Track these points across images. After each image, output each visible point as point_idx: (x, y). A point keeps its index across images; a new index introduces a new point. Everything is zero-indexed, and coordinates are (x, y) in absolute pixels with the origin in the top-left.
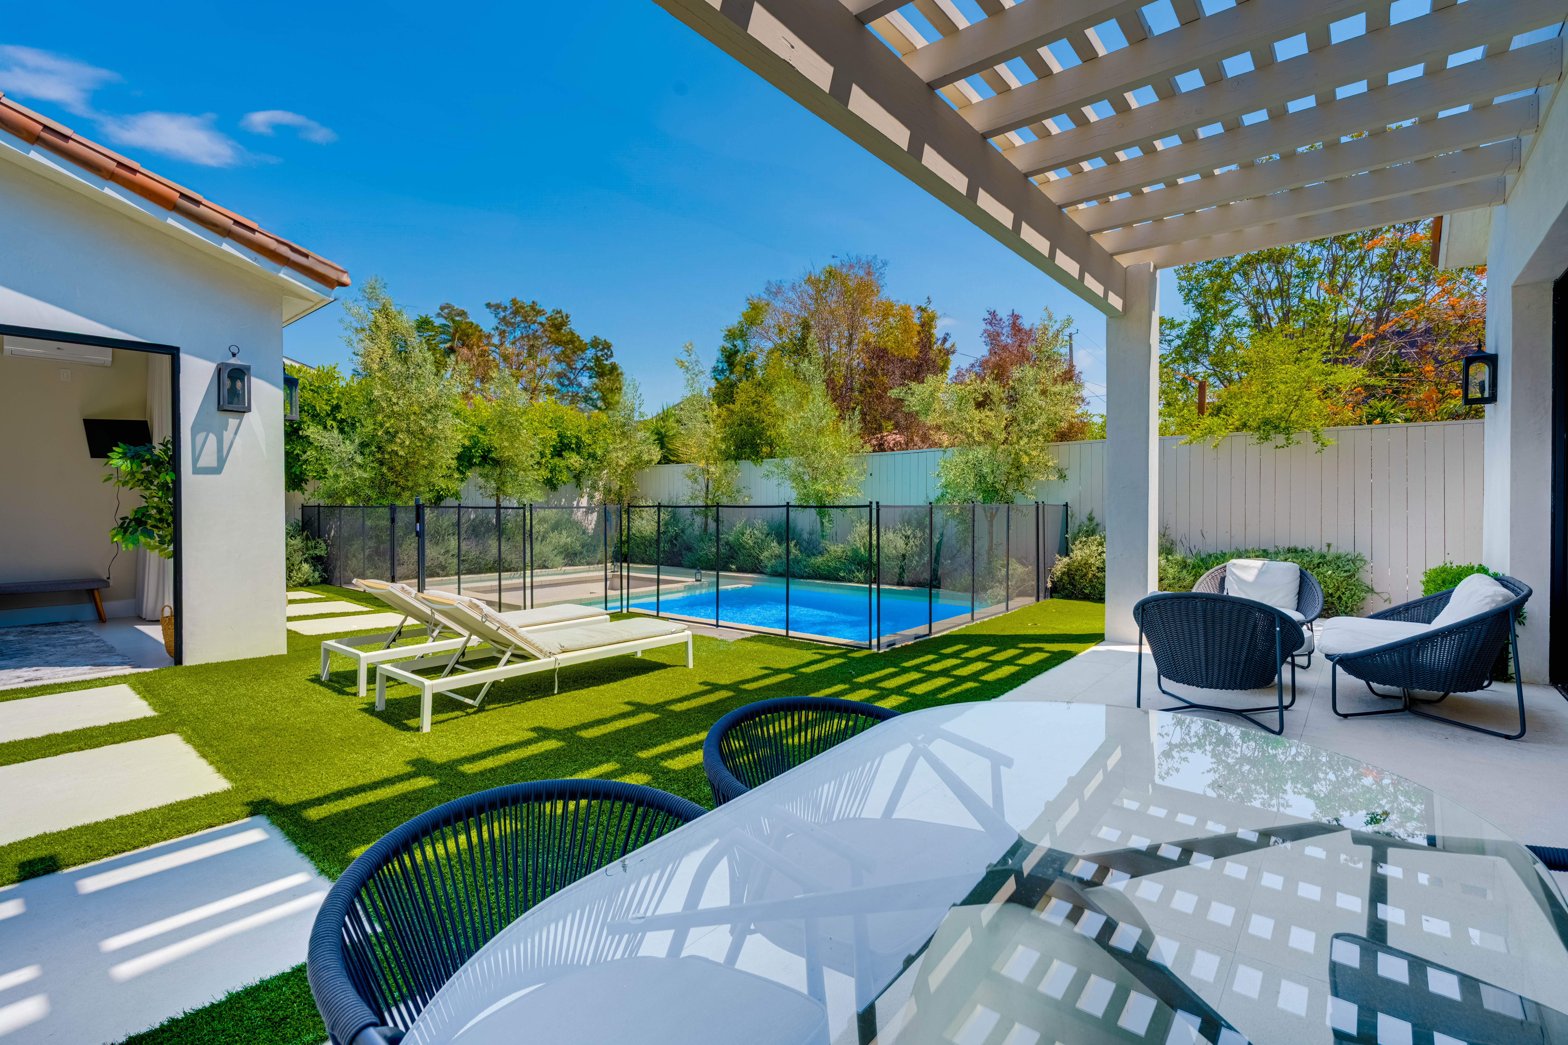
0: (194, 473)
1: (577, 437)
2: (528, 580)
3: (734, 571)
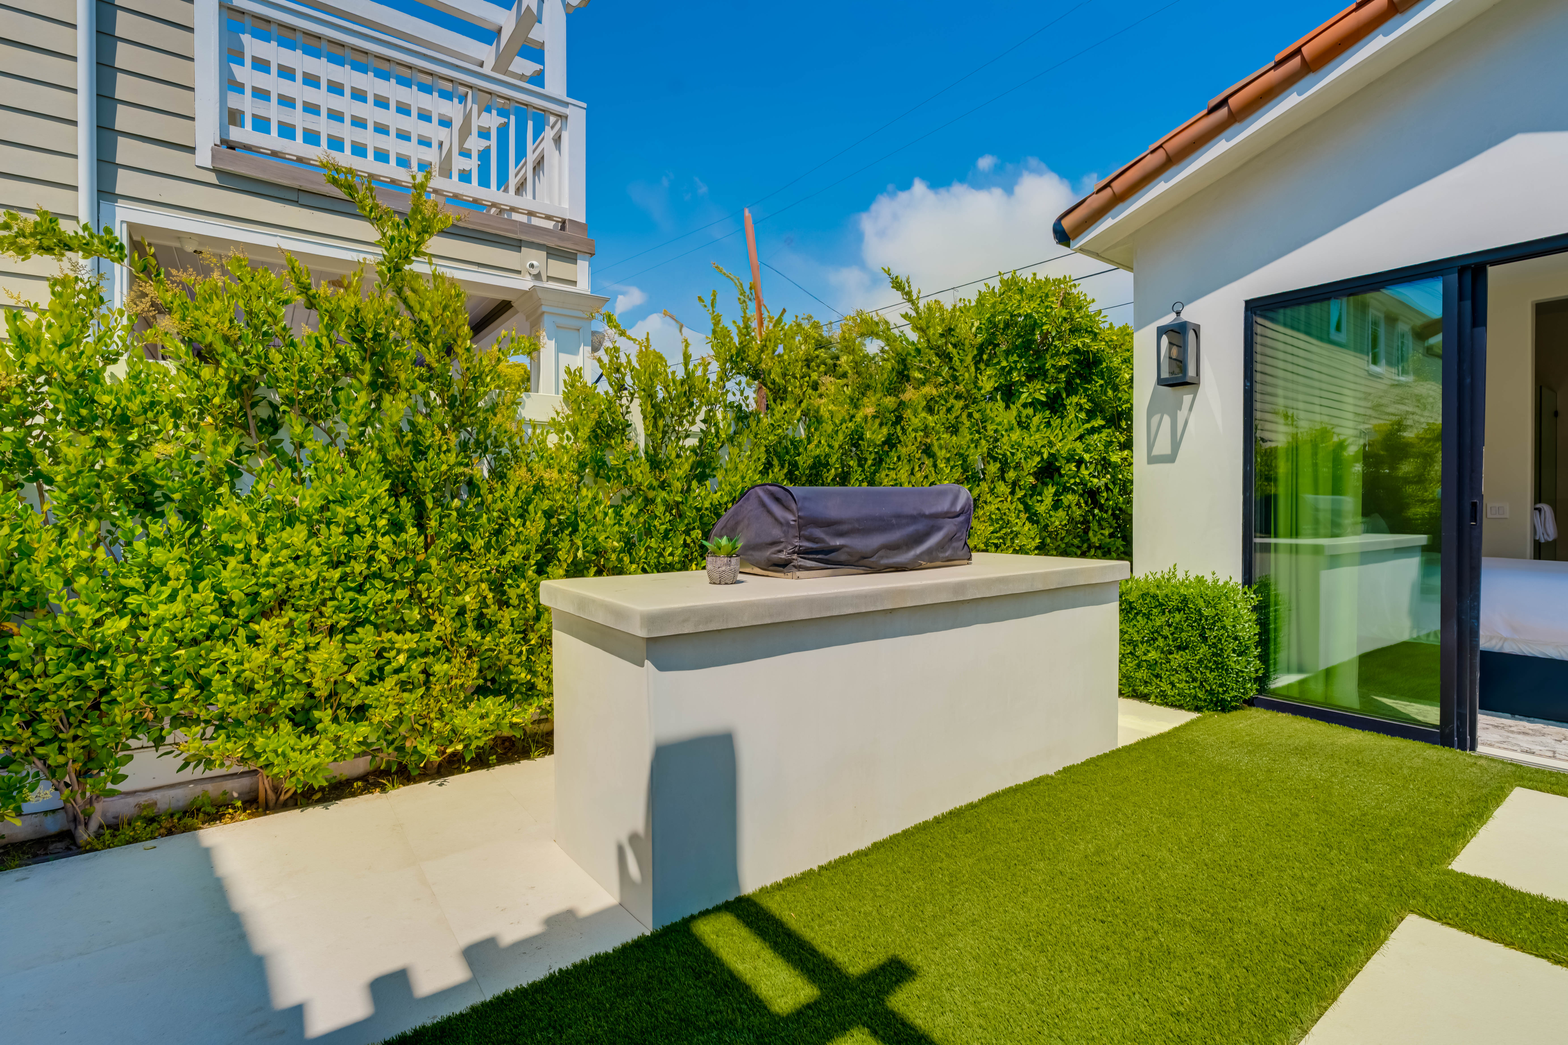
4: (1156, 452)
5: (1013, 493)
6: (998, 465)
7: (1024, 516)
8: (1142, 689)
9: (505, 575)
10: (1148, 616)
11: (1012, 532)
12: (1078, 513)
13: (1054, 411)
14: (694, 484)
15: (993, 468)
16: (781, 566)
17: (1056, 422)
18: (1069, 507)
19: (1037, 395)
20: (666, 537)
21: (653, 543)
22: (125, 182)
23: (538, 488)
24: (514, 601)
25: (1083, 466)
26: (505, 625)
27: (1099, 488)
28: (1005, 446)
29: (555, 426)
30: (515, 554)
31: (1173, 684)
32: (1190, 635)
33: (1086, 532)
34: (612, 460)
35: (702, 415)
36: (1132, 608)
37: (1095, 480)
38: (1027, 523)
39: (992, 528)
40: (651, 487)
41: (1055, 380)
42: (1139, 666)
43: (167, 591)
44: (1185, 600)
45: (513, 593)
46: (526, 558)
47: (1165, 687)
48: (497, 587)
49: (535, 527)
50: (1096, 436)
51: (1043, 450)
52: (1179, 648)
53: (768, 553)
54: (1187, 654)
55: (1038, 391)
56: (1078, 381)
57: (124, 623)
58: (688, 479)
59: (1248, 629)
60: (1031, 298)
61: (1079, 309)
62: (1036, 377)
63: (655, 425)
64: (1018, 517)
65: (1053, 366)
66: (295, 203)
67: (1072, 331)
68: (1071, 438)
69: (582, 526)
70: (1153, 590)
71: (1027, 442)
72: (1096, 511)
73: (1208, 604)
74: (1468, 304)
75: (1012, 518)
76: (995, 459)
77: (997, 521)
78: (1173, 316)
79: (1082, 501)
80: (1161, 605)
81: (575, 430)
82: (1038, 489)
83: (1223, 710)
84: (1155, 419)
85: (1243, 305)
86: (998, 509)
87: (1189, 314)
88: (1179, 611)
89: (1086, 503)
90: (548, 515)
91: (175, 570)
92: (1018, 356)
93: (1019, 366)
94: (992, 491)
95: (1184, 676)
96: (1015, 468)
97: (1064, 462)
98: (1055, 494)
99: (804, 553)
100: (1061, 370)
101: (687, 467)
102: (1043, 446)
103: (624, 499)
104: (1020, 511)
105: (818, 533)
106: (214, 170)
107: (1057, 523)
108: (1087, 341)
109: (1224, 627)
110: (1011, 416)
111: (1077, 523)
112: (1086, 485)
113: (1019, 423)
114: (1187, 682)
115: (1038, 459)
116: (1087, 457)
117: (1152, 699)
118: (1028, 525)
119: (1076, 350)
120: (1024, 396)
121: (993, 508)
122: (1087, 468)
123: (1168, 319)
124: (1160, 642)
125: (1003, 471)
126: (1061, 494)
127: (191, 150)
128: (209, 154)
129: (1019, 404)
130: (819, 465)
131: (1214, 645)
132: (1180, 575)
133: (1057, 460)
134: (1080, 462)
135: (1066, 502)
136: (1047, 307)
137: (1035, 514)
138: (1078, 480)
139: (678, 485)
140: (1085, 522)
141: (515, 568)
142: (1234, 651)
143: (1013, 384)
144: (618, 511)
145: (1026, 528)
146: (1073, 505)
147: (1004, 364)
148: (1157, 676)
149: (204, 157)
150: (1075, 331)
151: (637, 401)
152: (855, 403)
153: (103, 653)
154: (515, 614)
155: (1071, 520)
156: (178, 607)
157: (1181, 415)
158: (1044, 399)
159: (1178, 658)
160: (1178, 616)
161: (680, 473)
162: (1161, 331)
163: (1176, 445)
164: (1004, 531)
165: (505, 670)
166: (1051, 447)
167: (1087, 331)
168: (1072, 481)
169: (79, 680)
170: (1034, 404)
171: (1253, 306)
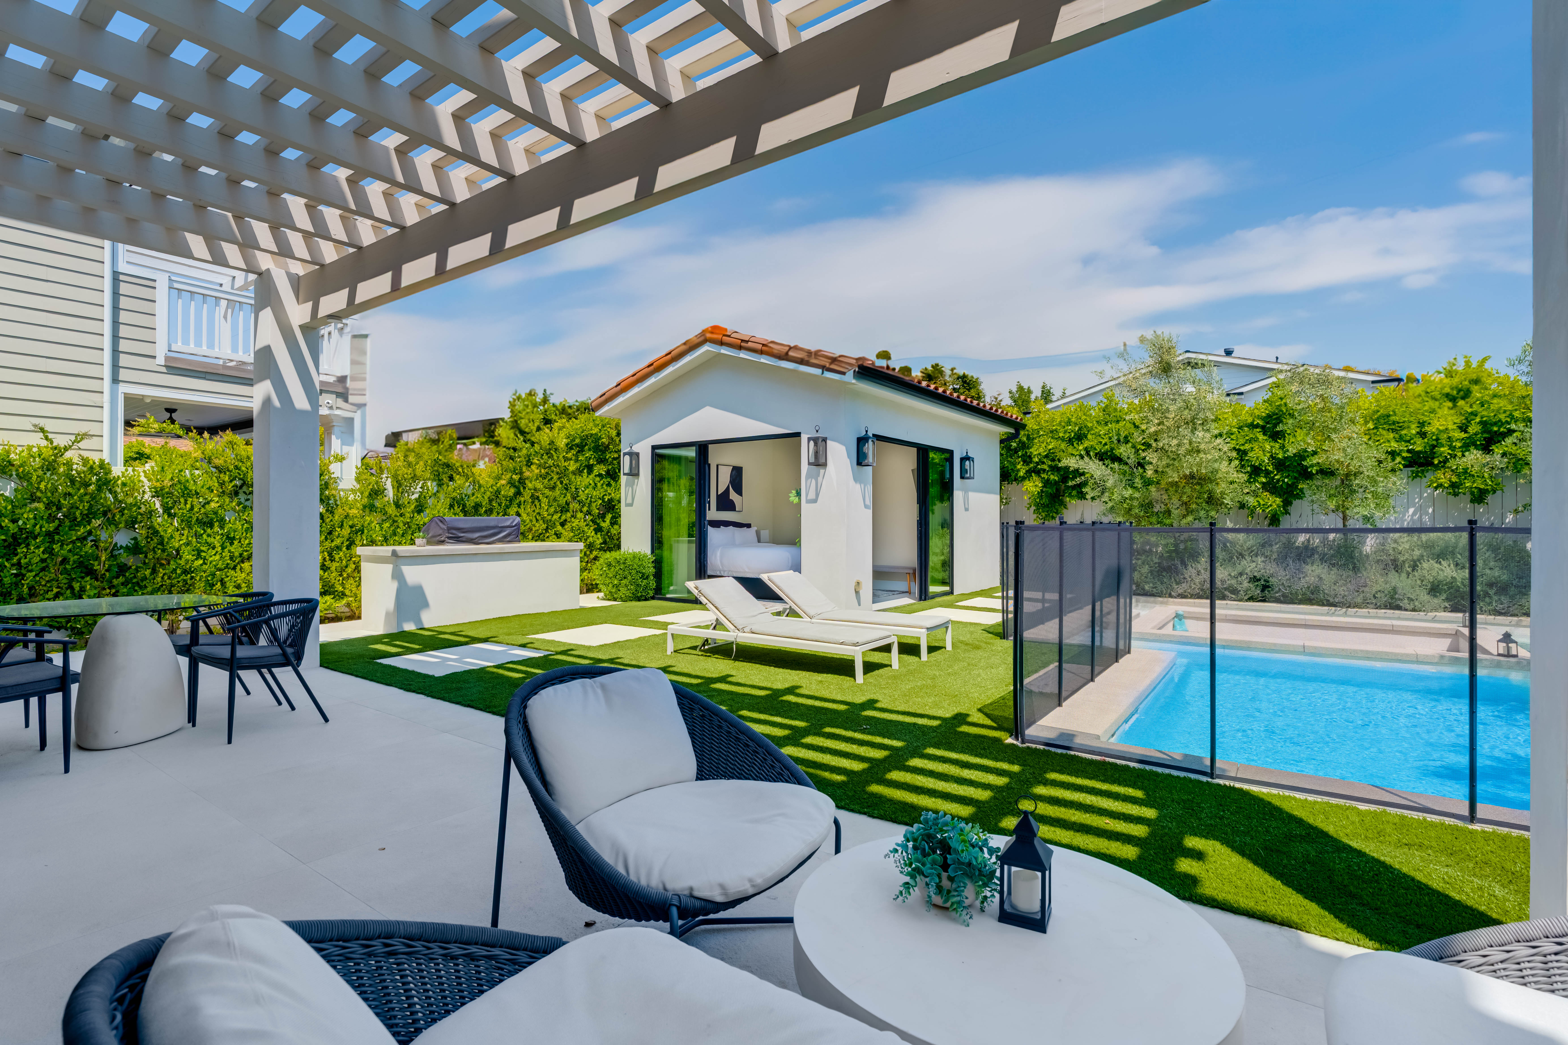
4: (628, 502)
8: (615, 596)
9: (333, 550)
10: (624, 566)
14: (416, 514)
16: (442, 542)
20: (403, 536)
21: (397, 538)
22: (123, 375)
23: (347, 517)
24: (337, 559)
26: (333, 568)
29: (353, 491)
30: (338, 542)
31: (623, 593)
32: (626, 573)
34: (378, 504)
35: (420, 485)
36: (611, 564)
40: (396, 516)
42: (613, 586)
43: (214, 552)
45: (337, 557)
46: (342, 543)
48: (330, 555)
49: (346, 532)
52: (625, 578)
53: (438, 538)
54: (627, 580)
57: (201, 562)
58: (413, 512)
63: (398, 491)
66: (204, 378)
69: (366, 531)
70: (625, 556)
73: (631, 560)
74: (702, 457)
80: (627, 561)
81: (362, 493)
83: (639, 601)
84: (627, 488)
85: (650, 449)
87: (635, 449)
88: (632, 563)
90: (351, 527)
91: (218, 545)
95: (626, 589)
99: (449, 538)
101: (413, 507)
103: (383, 520)
105: (454, 532)
106: (165, 366)
109: (635, 569)
124: (618, 577)
127: (154, 357)
128: (163, 359)
130: (477, 506)
131: (633, 575)
139: (408, 515)
141: (337, 547)
142: (640, 578)
144: (380, 524)
148: (619, 590)
149: (161, 360)
151: (389, 480)
152: (498, 478)
153: (192, 572)
154: (338, 564)
156: (217, 557)
157: (635, 487)
160: (631, 565)
161: (409, 510)
163: (633, 499)
165: (333, 586)
169: (184, 580)
170: (600, 475)
171: (654, 448)
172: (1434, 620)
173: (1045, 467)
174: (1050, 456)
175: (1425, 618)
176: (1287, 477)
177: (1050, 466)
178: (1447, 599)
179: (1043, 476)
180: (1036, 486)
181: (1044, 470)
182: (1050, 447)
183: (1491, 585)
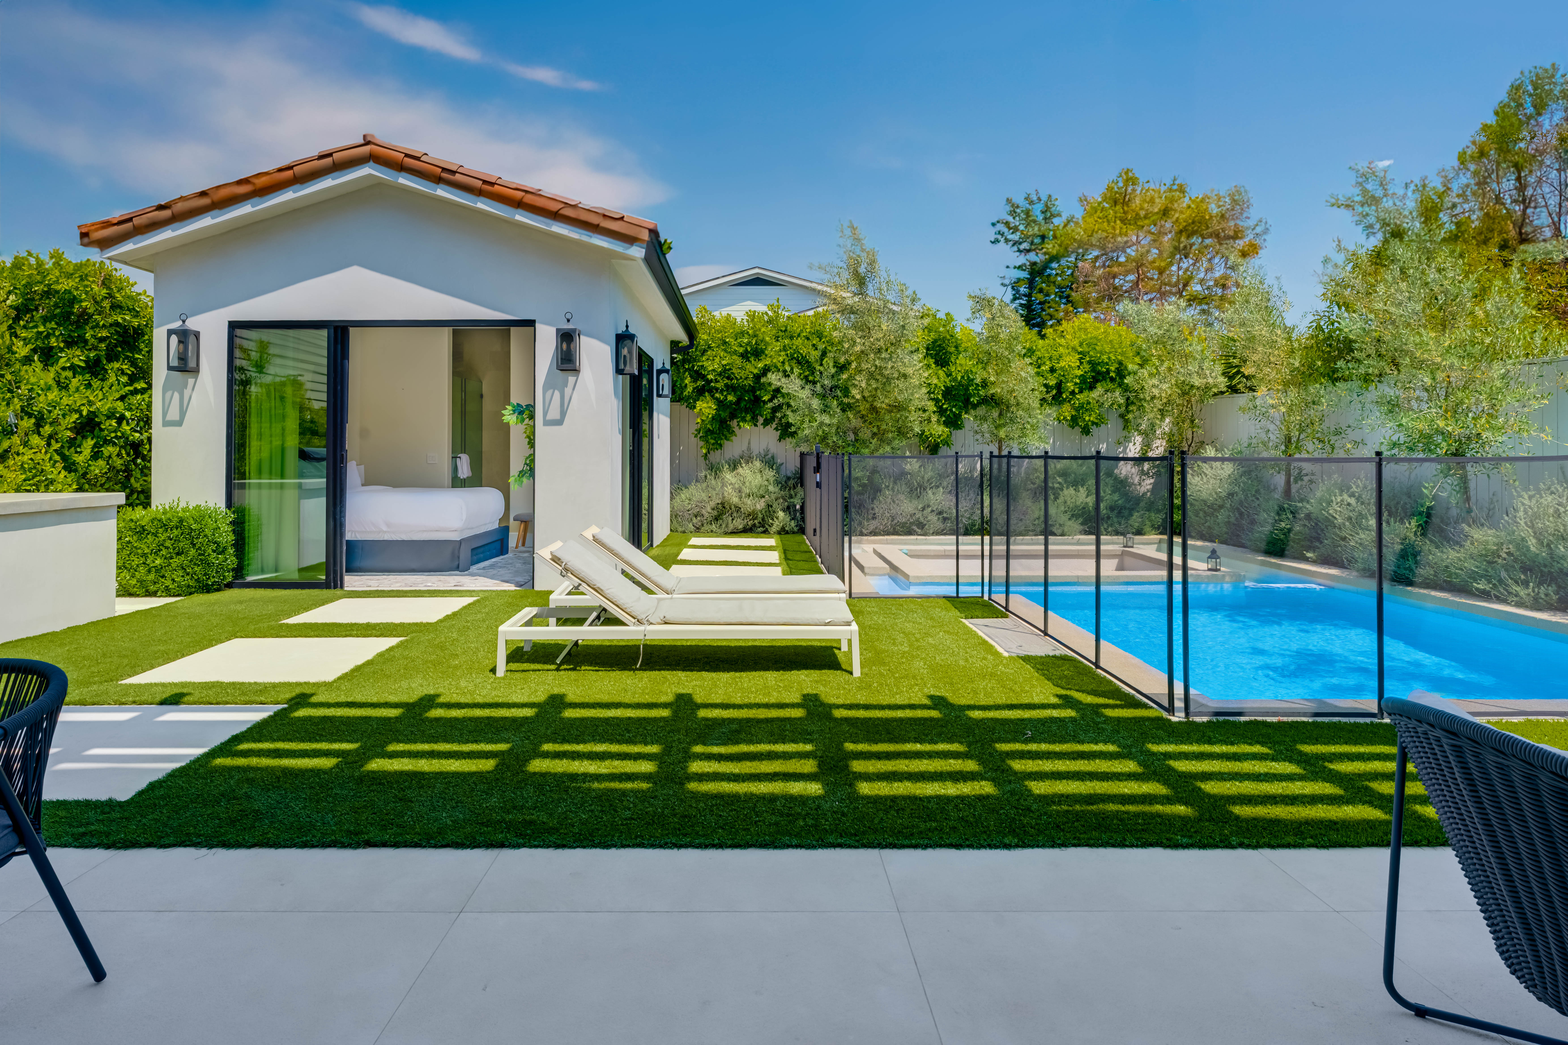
0: (544, 425)
1: (1120, 363)
2: (987, 548)
3: (1314, 562)
4: (169, 417)
5: (49, 445)
6: (33, 421)
7: (59, 466)
8: (152, 588)
10: (155, 535)
11: (46, 479)
12: (118, 463)
13: (95, 374)
15: (28, 423)
17: (96, 383)
18: (110, 457)
19: (76, 361)
25: (125, 422)
27: (142, 440)
28: (41, 404)
31: (173, 580)
32: (184, 544)
33: (128, 478)
36: (144, 530)
37: (137, 435)
38: (63, 472)
39: (24, 476)
41: (95, 348)
42: (149, 571)
44: (181, 521)
47: (168, 583)
50: (139, 397)
51: (82, 408)
52: (178, 554)
54: (182, 558)
55: (78, 357)
56: (120, 349)
59: (227, 537)
60: (69, 276)
61: (120, 290)
62: (76, 343)
64: (53, 466)
65: (93, 336)
67: (113, 307)
68: (111, 399)
70: (159, 517)
71: (65, 401)
72: (139, 461)
73: (196, 521)
74: (339, 347)
75: (48, 467)
76: (30, 415)
77: (30, 470)
78: (180, 323)
79: (123, 452)
80: (165, 525)
82: (78, 442)
83: (208, 592)
84: (169, 394)
85: (227, 324)
86: (31, 459)
87: (192, 324)
88: (177, 529)
89: (128, 454)
92: (57, 323)
93: (57, 333)
94: (25, 444)
95: (181, 573)
96: (51, 424)
97: (103, 418)
98: (95, 446)
100: (102, 340)
102: (83, 405)
104: (56, 462)
107: (97, 471)
108: (128, 318)
109: (206, 536)
110: (49, 377)
111: (118, 471)
112: (127, 438)
113: (58, 383)
114: (183, 576)
115: (77, 416)
116: (128, 414)
117: (159, 594)
118: (63, 473)
119: (117, 324)
120: (62, 360)
121: (26, 458)
122: (128, 424)
123: (176, 325)
124: (164, 552)
125: (38, 425)
126: (102, 446)
129: (57, 367)
131: (200, 548)
132: (183, 505)
133: (97, 416)
134: (121, 419)
135: (106, 454)
136: (86, 286)
137: (74, 463)
138: (119, 434)
140: (127, 470)
142: (214, 551)
143: (52, 348)
145: (62, 476)
146: (113, 456)
147: (41, 329)
148: (163, 577)
150: (116, 307)
155: (112, 468)
157: (187, 393)
158: (83, 364)
159: (176, 561)
160: (176, 532)
162: (170, 332)
163: (183, 413)
164: (37, 479)
166: (90, 406)
167: (129, 310)
168: (113, 435)
170: (73, 368)
171: (234, 326)
172: (1079, 543)
173: (718, 385)
174: (725, 373)
175: (1073, 541)
176: (954, 406)
177: (726, 385)
178: (1082, 524)
179: (717, 395)
180: (710, 407)
181: (717, 389)
182: (724, 362)
183: (1112, 509)
